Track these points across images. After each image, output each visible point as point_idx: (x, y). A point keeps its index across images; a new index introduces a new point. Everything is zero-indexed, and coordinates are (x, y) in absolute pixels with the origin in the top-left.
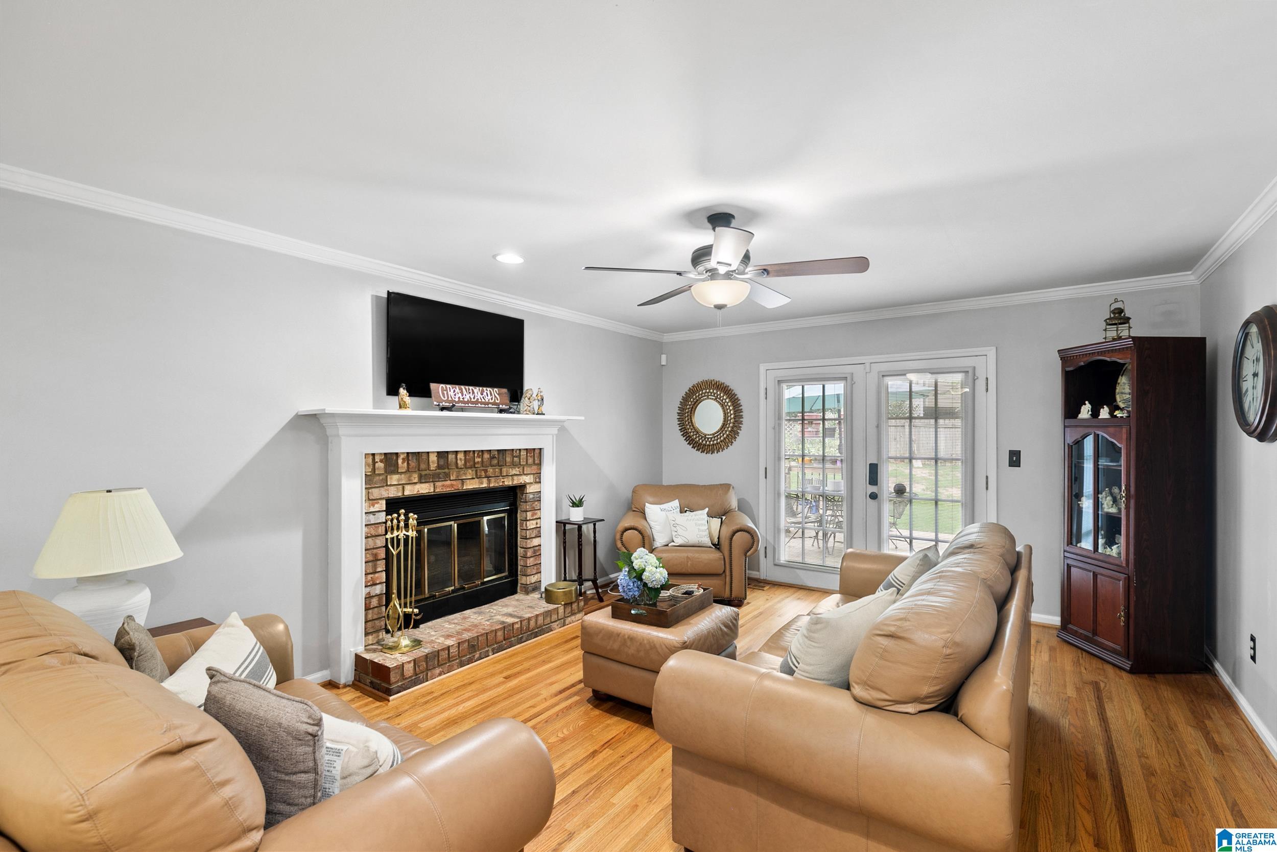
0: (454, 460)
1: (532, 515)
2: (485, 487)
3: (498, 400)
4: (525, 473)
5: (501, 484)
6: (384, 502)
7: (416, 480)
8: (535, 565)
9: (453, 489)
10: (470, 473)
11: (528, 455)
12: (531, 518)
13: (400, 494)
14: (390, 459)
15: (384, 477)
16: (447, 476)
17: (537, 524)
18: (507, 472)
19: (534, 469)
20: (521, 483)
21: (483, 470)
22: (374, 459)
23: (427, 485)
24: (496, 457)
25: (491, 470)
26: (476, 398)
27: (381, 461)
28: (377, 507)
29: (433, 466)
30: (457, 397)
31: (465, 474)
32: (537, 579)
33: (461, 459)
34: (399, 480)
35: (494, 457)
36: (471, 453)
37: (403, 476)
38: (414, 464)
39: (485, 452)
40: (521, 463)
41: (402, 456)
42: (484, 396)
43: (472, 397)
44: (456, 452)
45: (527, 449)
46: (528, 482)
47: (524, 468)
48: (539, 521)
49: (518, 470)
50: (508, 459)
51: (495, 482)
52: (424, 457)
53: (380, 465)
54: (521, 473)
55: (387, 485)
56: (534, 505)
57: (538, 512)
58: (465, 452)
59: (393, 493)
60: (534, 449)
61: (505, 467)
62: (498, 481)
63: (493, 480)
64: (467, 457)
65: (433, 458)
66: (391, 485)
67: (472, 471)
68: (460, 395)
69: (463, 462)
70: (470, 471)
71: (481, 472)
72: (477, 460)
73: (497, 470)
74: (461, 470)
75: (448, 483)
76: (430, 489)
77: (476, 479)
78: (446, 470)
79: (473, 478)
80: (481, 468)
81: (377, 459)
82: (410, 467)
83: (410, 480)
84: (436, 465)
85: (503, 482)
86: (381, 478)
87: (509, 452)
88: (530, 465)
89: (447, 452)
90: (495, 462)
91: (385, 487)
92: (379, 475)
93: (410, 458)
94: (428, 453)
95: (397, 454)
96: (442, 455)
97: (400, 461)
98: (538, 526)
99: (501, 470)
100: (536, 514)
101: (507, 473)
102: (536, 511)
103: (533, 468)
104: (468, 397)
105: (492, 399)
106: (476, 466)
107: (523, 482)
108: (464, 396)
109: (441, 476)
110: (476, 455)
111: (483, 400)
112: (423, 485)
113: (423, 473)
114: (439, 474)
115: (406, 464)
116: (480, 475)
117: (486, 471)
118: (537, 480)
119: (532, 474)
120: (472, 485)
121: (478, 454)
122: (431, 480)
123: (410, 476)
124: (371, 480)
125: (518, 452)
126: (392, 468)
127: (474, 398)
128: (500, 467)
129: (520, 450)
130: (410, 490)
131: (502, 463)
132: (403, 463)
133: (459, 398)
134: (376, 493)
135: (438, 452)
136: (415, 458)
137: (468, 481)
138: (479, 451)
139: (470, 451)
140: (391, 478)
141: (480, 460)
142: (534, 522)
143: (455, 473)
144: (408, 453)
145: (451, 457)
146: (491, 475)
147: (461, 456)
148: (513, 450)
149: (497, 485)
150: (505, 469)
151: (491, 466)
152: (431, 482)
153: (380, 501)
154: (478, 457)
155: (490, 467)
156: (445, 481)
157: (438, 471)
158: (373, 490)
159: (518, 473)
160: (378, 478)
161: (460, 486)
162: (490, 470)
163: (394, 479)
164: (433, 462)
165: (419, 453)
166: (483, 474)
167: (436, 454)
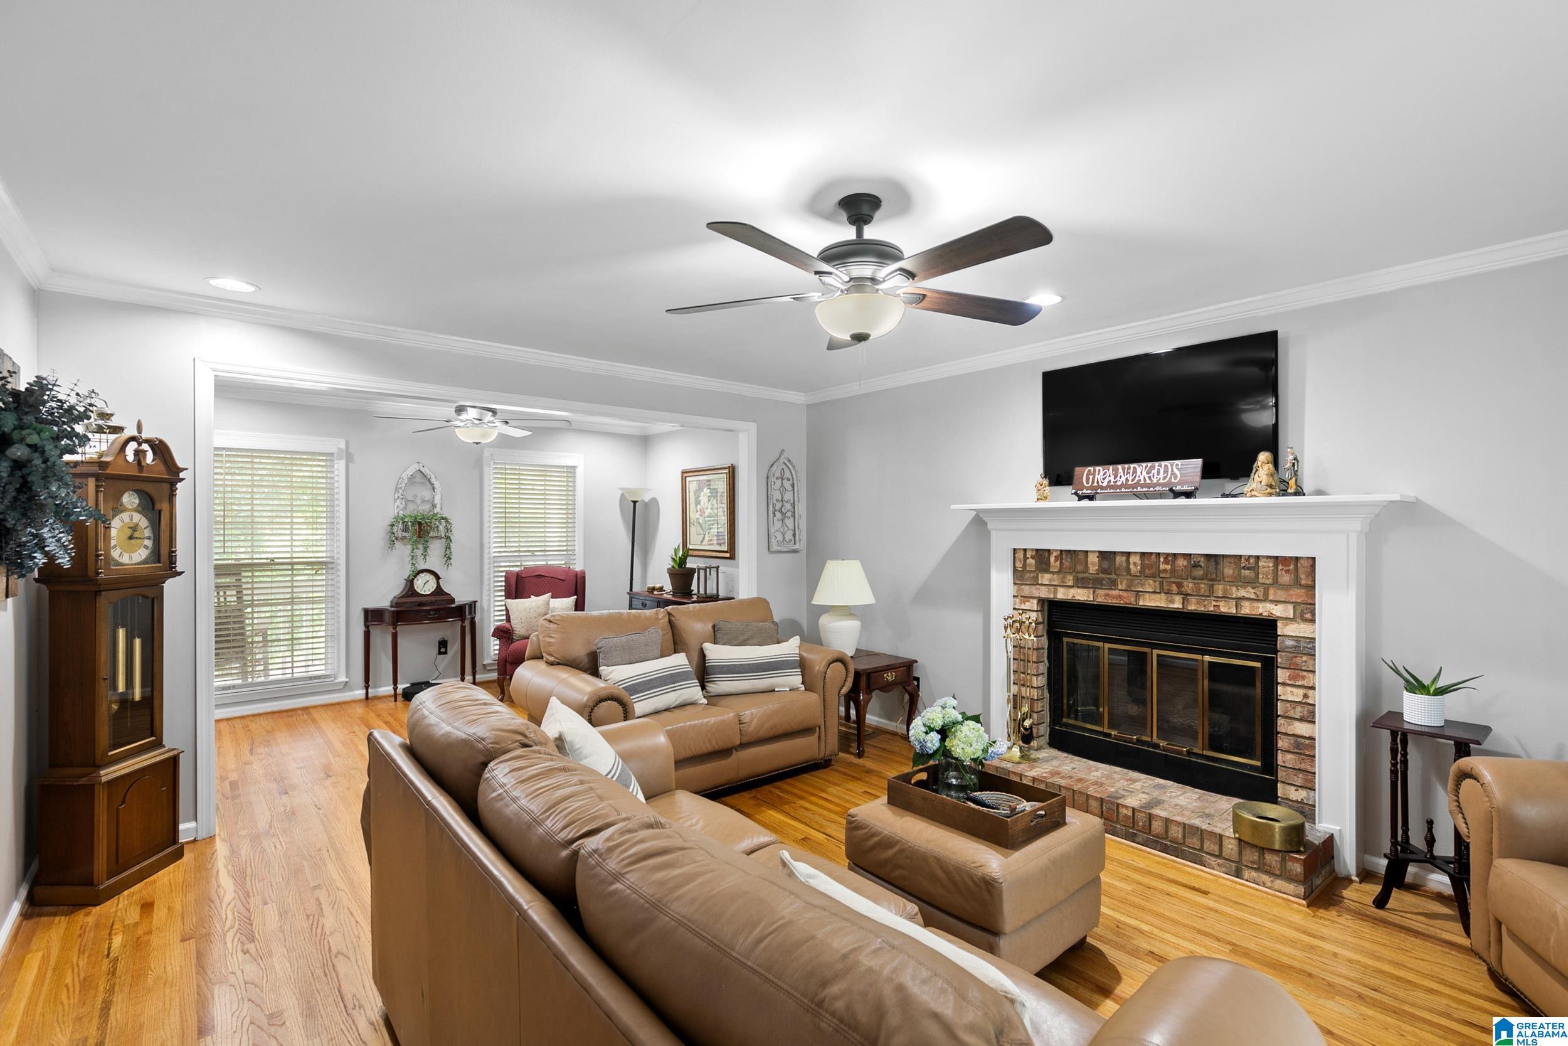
0: (1124, 564)
1: (1291, 678)
2: (1178, 608)
3: (1176, 477)
4: (1271, 598)
5: (1212, 609)
6: (1035, 601)
7: (1070, 583)
8: (1299, 770)
9: (1122, 602)
10: (1149, 585)
11: (1280, 567)
12: (1290, 682)
13: (1052, 596)
14: (1042, 556)
15: (1035, 574)
16: (1113, 584)
17: (1306, 696)
18: (1225, 590)
19: (1298, 594)
20: (1261, 614)
21: (1174, 583)
22: (1025, 555)
23: (1085, 591)
24: (1201, 567)
25: (1191, 585)
26: (1137, 479)
27: (1032, 557)
28: (1027, 606)
29: (1093, 569)
30: (1106, 480)
31: (1143, 585)
32: (1308, 799)
33: (1135, 564)
34: (1050, 580)
35: (1196, 566)
36: (1153, 557)
37: (1055, 576)
38: (1068, 564)
39: (1178, 557)
40: (1261, 581)
41: (1055, 554)
42: (1151, 474)
43: (1130, 479)
44: (1128, 554)
45: (1277, 557)
46: (1278, 614)
47: (1268, 588)
48: (1310, 692)
49: (1253, 591)
50: (1229, 571)
51: (1198, 603)
52: (1081, 556)
53: (1031, 561)
54: (1261, 598)
55: (1038, 584)
56: (1298, 660)
57: (1311, 675)
58: (1143, 554)
59: (1044, 593)
60: (1297, 558)
61: (1222, 582)
62: (1205, 603)
63: (1193, 600)
64: (1146, 562)
65: (1093, 559)
66: (1042, 585)
67: (1155, 581)
68: (1112, 478)
69: (1139, 567)
70: (1151, 582)
71: (1170, 586)
72: (1162, 567)
73: (1203, 586)
74: (1135, 578)
75: (1115, 593)
76: (1088, 597)
77: (1163, 594)
78: (1113, 576)
79: (1154, 592)
80: (1173, 580)
81: (1029, 554)
82: (1064, 567)
83: (1063, 582)
84: (1097, 568)
85: (1214, 606)
86: (1032, 575)
87: (1232, 560)
88: (1286, 587)
89: (1115, 553)
90: (1199, 572)
91: (1037, 586)
92: (1031, 572)
93: (1064, 557)
94: (1087, 552)
95: (1049, 550)
96: (1104, 555)
97: (1052, 559)
98: (1310, 701)
99: (1212, 586)
100: (1303, 678)
101: (1224, 593)
102: (1305, 674)
103: (1292, 592)
104: (1123, 479)
105: (1164, 478)
106: (1161, 576)
107: (1265, 614)
108: (1118, 478)
109: (1104, 582)
110: (1162, 560)
111: (1148, 481)
112: (1080, 591)
113: (1080, 576)
114: (1102, 580)
115: (1058, 563)
116: (1169, 590)
117: (1179, 585)
118: (1308, 616)
119: (1293, 603)
120: (1153, 602)
121: (1166, 559)
122: (1091, 586)
123: (1064, 578)
124: (1019, 576)
125: (1252, 560)
126: (1044, 566)
127: (1133, 480)
128: (1211, 583)
129: (1258, 558)
130: (1064, 594)
131: (1214, 576)
132: (1056, 561)
133: (1110, 481)
134: (1027, 590)
135: (1101, 553)
136: (1069, 556)
137: (1147, 595)
138: (1168, 555)
139: (1151, 554)
140: (1042, 577)
141: (1168, 567)
142: (1301, 692)
143: (1125, 582)
144: (1061, 551)
145: (1120, 560)
146: (1189, 592)
147: (1132, 559)
148: (1241, 556)
149: (1203, 609)
150: (1220, 586)
151: (1193, 579)
152: (1090, 588)
153: (1031, 600)
154: (1166, 562)
155: (1190, 580)
156: (1112, 589)
157: (1101, 575)
158: (1023, 586)
159: (1253, 596)
160: (1029, 575)
161: (1132, 600)
162: (1189, 586)
163: (1045, 578)
164: (1093, 564)
165: (1075, 551)
166: (1174, 588)
167: (1097, 554)
